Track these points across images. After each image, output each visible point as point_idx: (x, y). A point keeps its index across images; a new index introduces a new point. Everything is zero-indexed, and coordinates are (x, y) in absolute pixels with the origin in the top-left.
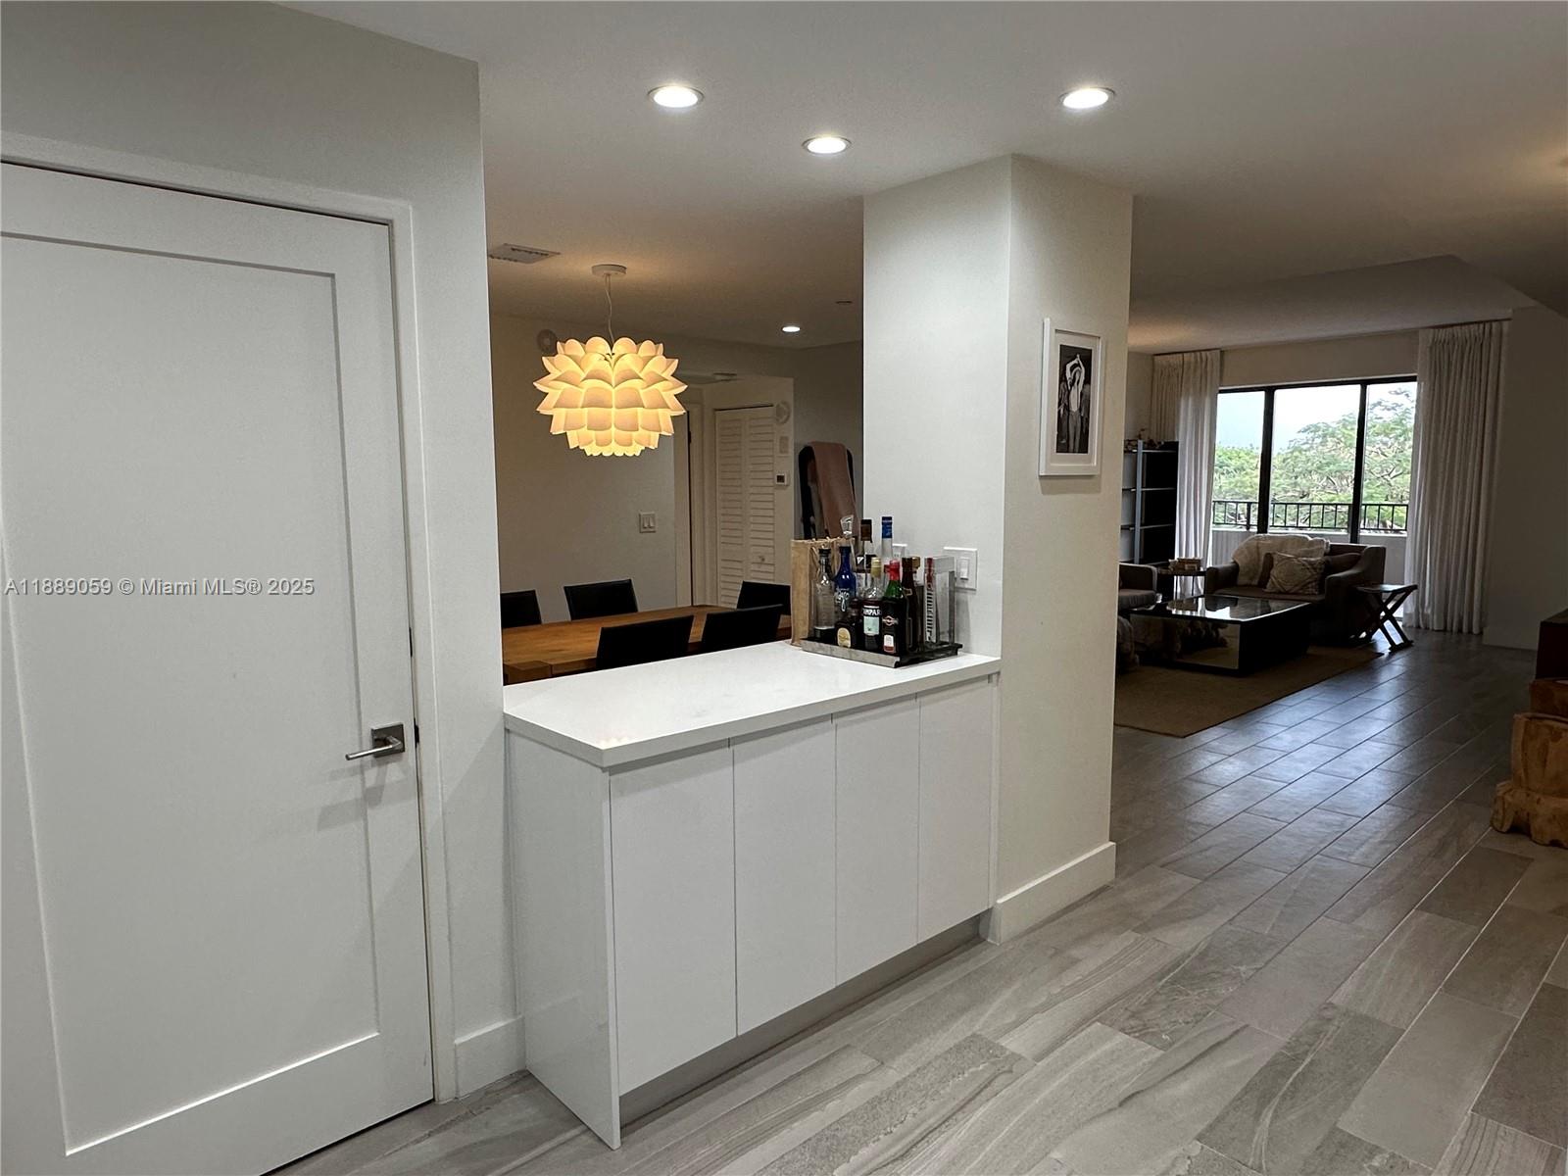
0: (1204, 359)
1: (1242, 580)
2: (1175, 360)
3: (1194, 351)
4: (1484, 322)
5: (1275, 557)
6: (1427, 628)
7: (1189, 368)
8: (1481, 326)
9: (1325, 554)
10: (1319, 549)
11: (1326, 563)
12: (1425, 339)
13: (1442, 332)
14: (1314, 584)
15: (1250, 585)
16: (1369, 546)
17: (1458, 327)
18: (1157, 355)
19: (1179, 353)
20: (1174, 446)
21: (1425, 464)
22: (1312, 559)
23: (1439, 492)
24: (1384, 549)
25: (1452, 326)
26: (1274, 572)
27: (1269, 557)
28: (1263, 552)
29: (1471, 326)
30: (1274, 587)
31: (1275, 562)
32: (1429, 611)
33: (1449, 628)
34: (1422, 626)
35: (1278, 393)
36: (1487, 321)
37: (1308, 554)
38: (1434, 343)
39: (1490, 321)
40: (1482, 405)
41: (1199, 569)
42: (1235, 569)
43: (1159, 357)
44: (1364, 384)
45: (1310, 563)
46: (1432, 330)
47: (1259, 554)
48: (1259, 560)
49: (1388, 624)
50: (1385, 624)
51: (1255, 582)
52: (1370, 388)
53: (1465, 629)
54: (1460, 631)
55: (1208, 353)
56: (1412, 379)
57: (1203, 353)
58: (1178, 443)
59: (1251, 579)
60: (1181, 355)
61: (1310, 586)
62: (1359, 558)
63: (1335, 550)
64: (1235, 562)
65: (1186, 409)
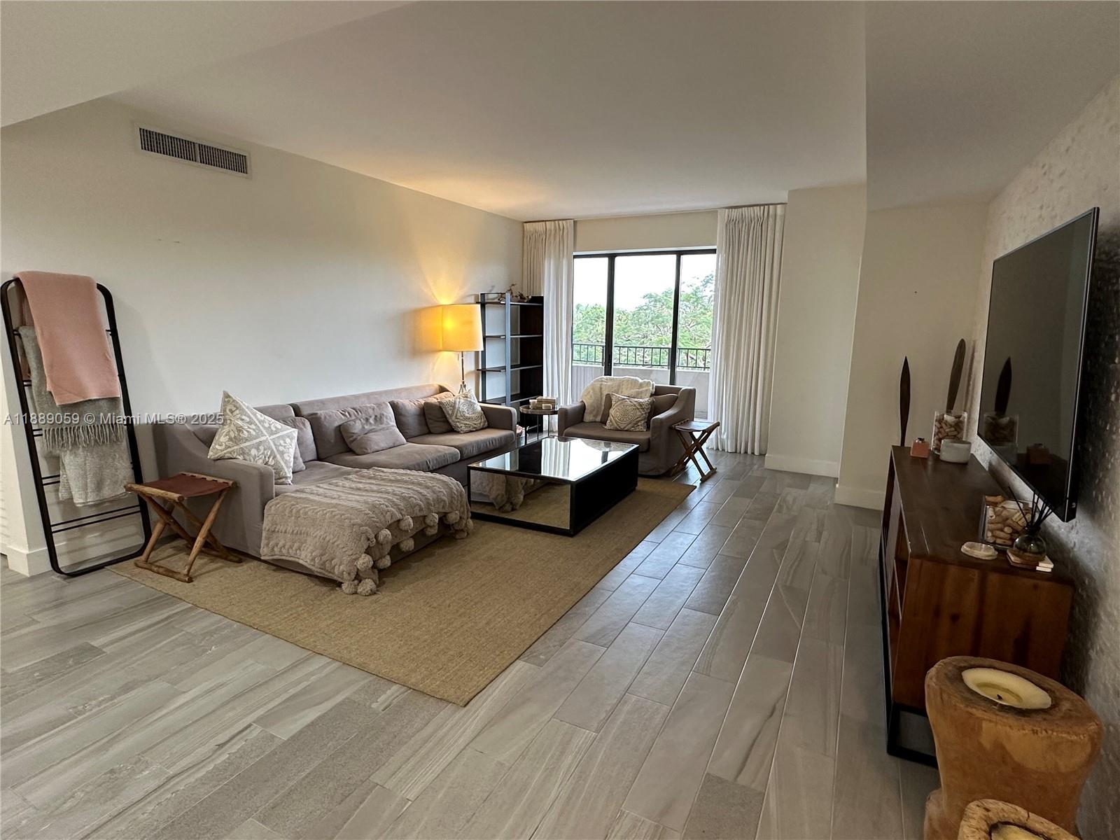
0: (561, 228)
1: (588, 417)
2: (540, 226)
3: (555, 220)
4: (764, 205)
5: (614, 398)
6: (723, 450)
7: (550, 235)
8: (762, 208)
9: (652, 395)
10: (647, 390)
11: (652, 404)
12: (723, 217)
13: (735, 213)
14: (643, 422)
15: (595, 422)
16: (684, 388)
17: (746, 208)
18: (526, 222)
19: (543, 221)
20: (540, 300)
21: (722, 320)
22: (641, 400)
23: (732, 344)
24: (695, 390)
25: (741, 207)
26: (612, 411)
27: (609, 397)
28: (605, 393)
29: (755, 208)
30: (613, 424)
31: (613, 403)
32: (725, 437)
33: (738, 451)
34: (720, 449)
35: (617, 259)
36: (766, 205)
37: (638, 395)
38: (729, 221)
39: (768, 205)
40: (762, 273)
41: (554, 408)
42: (583, 408)
43: (527, 224)
44: (679, 254)
45: (640, 404)
46: (727, 210)
47: (601, 394)
48: (601, 398)
49: (698, 455)
50: (695, 455)
51: (599, 419)
52: (683, 258)
53: (749, 452)
54: (746, 452)
55: (564, 222)
56: (714, 251)
57: (560, 222)
58: (543, 297)
59: (596, 416)
60: (544, 223)
61: (639, 424)
62: (677, 398)
63: (658, 391)
64: (582, 401)
65: (549, 268)
